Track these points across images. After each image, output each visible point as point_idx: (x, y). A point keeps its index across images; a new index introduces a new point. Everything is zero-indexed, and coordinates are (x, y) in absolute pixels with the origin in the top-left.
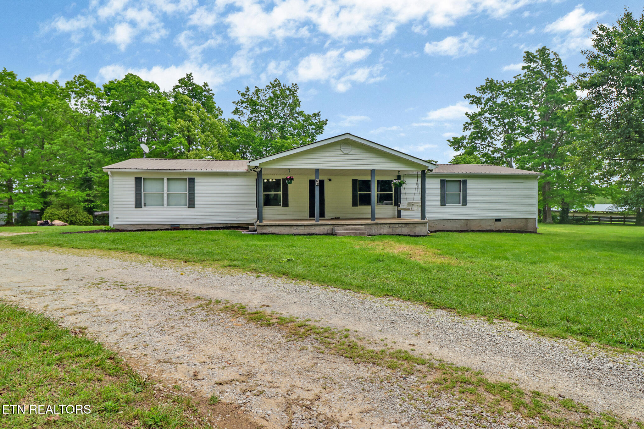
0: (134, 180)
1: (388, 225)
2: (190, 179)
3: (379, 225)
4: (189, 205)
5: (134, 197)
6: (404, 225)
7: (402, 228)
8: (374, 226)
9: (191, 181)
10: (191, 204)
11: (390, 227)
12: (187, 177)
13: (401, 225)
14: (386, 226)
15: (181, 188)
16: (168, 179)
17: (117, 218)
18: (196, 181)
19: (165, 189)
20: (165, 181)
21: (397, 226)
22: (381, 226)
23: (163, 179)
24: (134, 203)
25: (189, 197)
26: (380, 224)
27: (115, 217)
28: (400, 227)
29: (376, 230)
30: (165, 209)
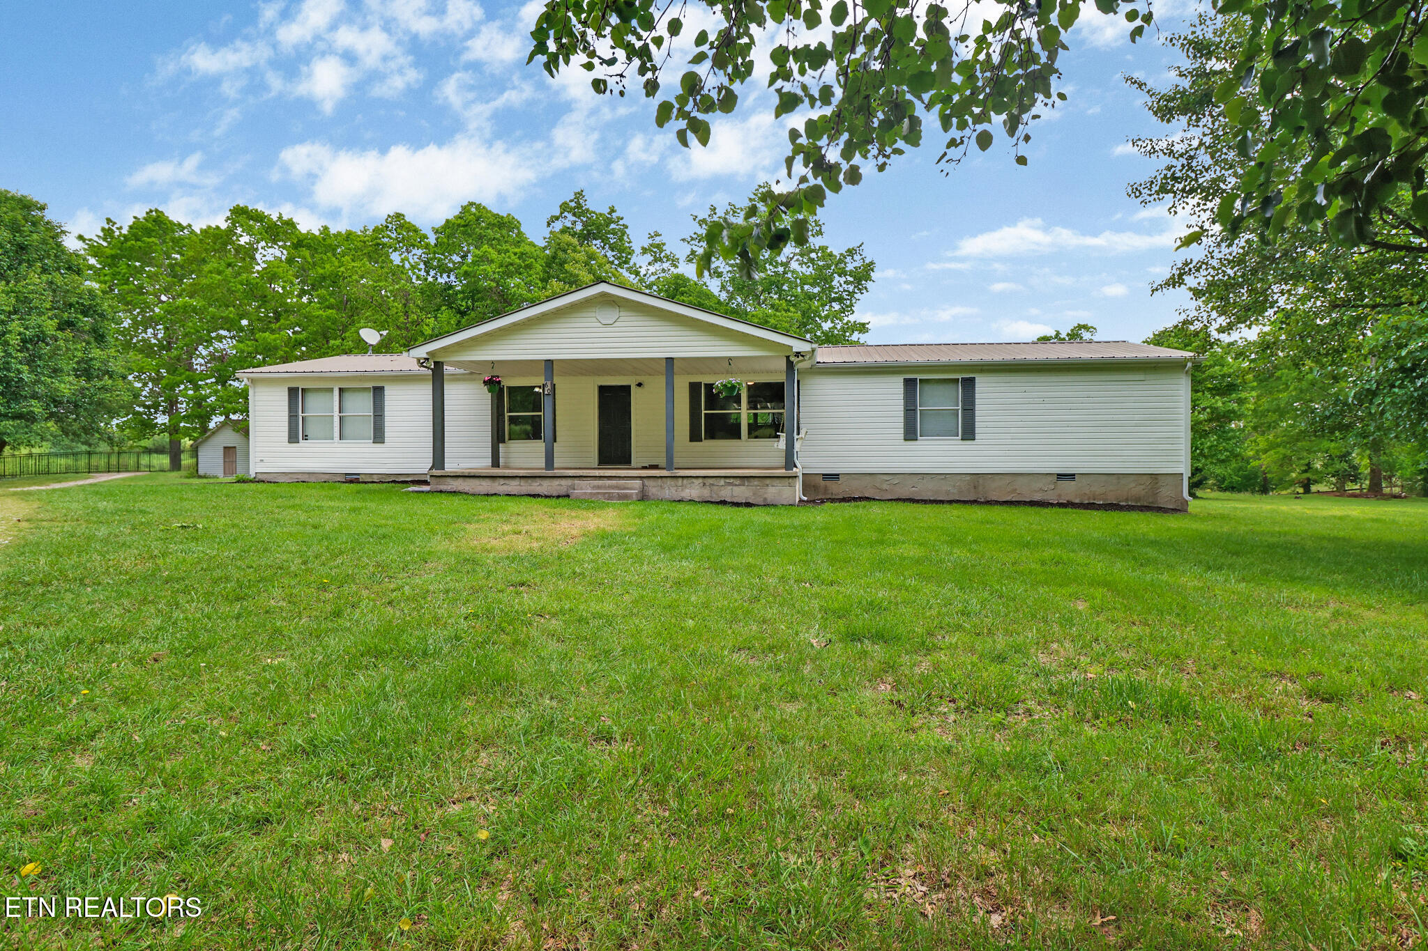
0: (286, 393)
1: (700, 480)
2: (375, 389)
3: (680, 480)
4: (375, 438)
5: (286, 424)
6: (738, 482)
7: (735, 488)
8: (669, 481)
9: (378, 392)
10: (379, 437)
11: (704, 484)
12: (370, 385)
13: (732, 480)
14: (697, 482)
15: (361, 406)
16: (341, 390)
17: (262, 461)
18: (386, 392)
19: (336, 408)
20: (336, 392)
21: (722, 482)
22: (685, 481)
23: (331, 390)
24: (286, 434)
25: (375, 423)
26: (683, 477)
27: (258, 459)
28: (730, 484)
29: (673, 489)
30: (336, 445)
